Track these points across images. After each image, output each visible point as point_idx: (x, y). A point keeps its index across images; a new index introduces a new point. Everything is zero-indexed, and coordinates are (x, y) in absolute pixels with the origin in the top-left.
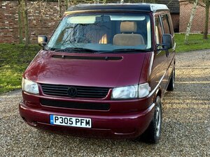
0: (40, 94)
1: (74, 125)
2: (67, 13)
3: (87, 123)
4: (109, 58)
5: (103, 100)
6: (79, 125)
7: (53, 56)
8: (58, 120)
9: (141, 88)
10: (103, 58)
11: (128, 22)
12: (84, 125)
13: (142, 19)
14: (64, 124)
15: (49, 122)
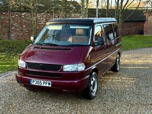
0: (26, 68)
1: (42, 85)
2: (48, 23)
3: (49, 84)
4: (64, 49)
5: (58, 72)
6: (45, 85)
7: (35, 48)
8: (34, 82)
9: (80, 66)
10: (61, 49)
11: (80, 29)
12: (47, 85)
13: (88, 27)
14: (37, 84)
15: (30, 83)
